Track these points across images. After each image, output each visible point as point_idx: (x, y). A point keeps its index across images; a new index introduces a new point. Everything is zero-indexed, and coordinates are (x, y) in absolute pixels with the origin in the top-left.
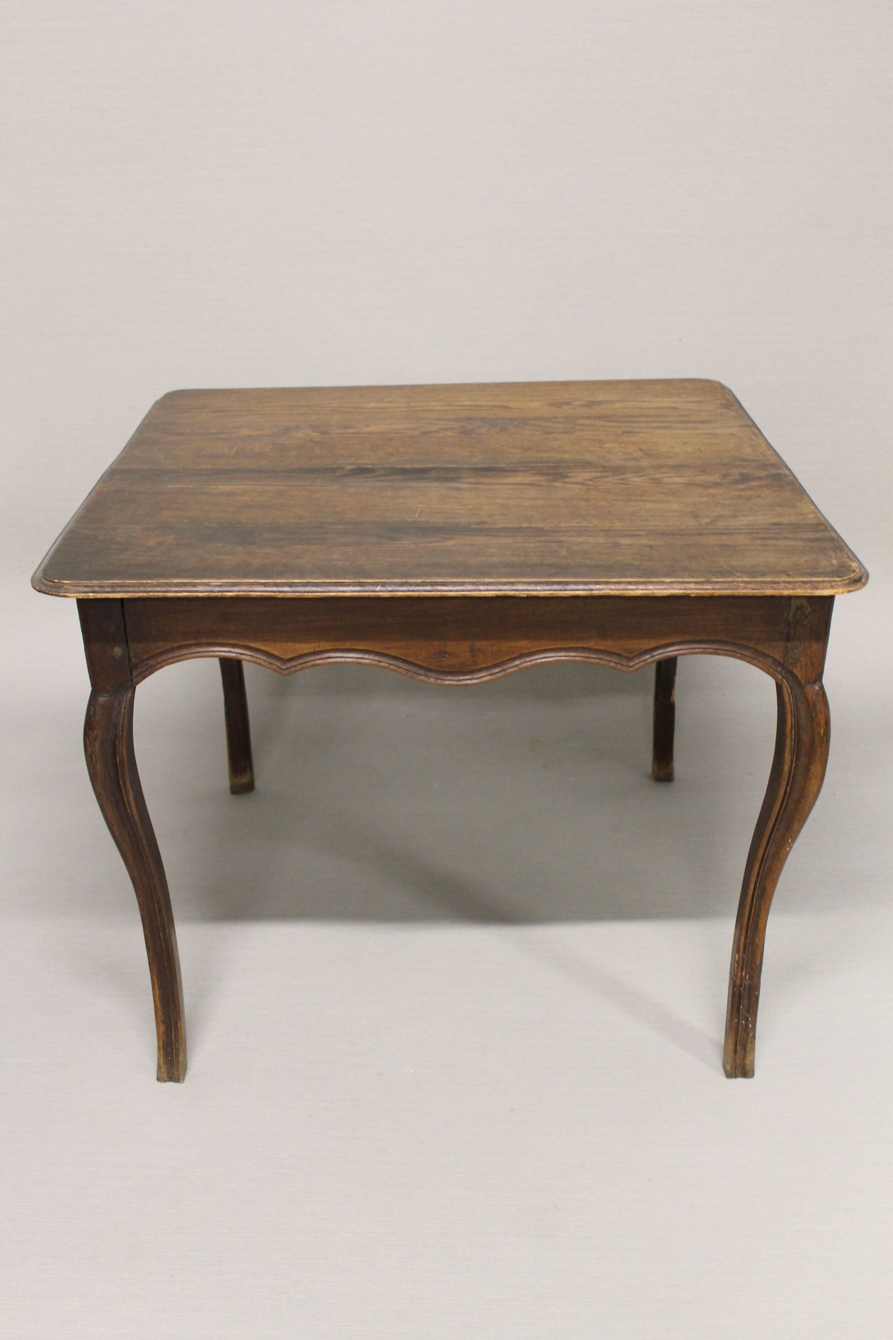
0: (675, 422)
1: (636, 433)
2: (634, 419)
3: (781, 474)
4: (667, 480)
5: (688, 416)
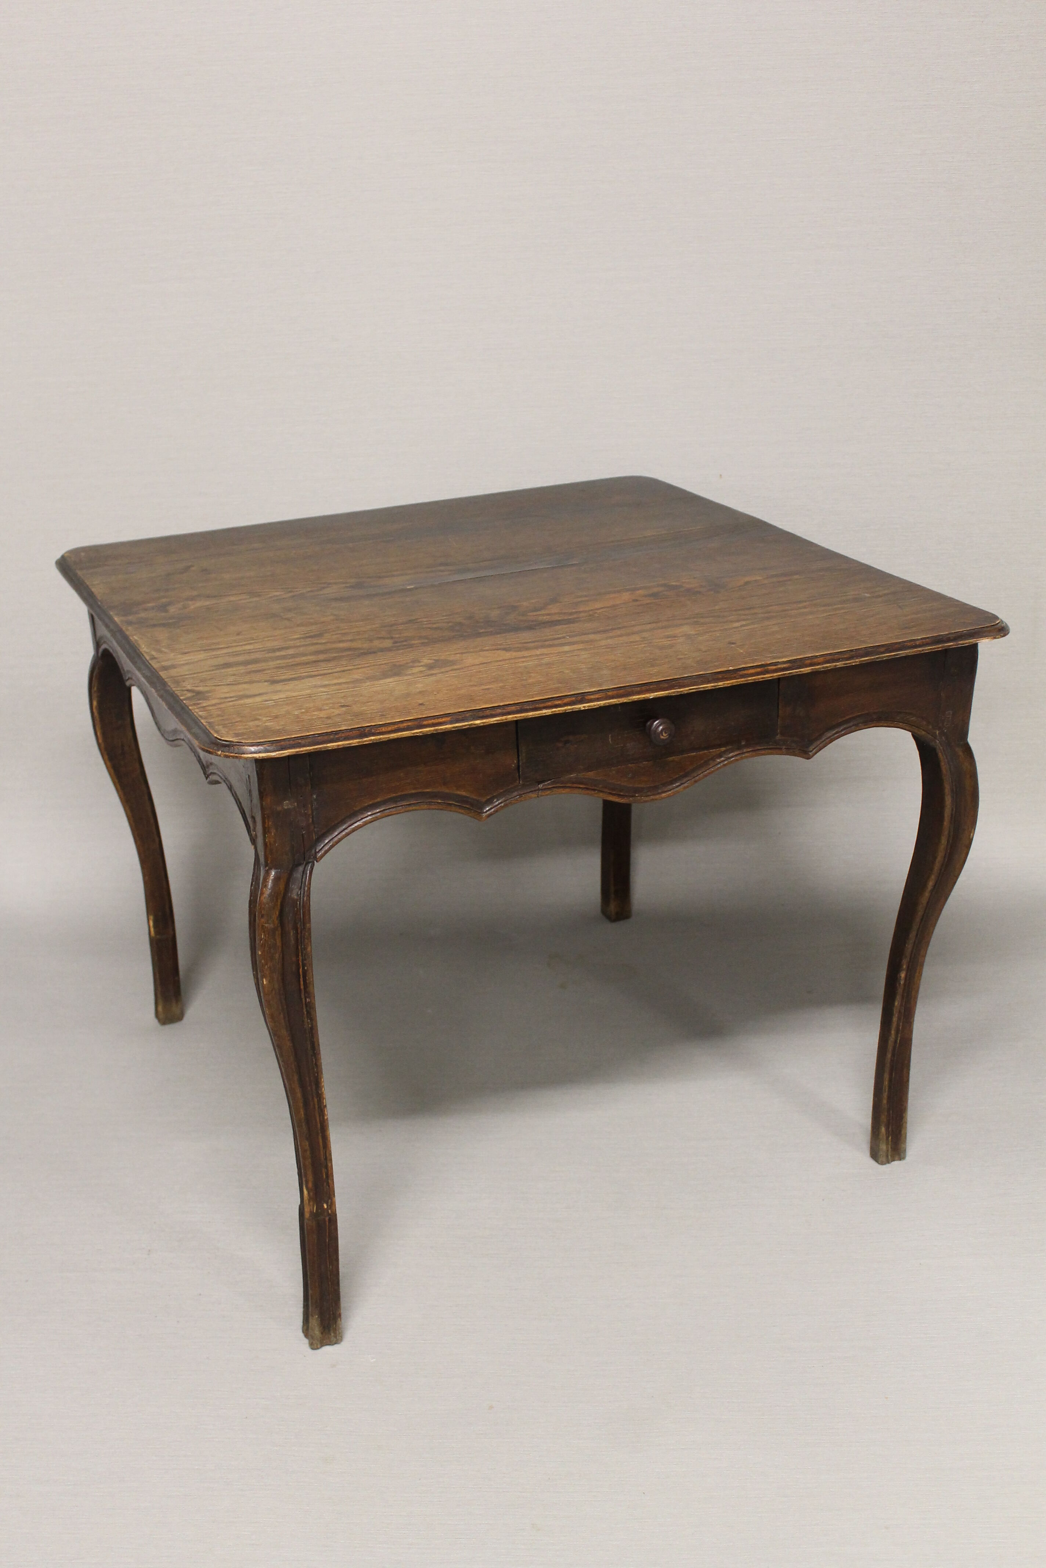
0: (265, 660)
1: (307, 637)
2: (321, 657)
3: (123, 616)
4: (244, 596)
5: (250, 672)
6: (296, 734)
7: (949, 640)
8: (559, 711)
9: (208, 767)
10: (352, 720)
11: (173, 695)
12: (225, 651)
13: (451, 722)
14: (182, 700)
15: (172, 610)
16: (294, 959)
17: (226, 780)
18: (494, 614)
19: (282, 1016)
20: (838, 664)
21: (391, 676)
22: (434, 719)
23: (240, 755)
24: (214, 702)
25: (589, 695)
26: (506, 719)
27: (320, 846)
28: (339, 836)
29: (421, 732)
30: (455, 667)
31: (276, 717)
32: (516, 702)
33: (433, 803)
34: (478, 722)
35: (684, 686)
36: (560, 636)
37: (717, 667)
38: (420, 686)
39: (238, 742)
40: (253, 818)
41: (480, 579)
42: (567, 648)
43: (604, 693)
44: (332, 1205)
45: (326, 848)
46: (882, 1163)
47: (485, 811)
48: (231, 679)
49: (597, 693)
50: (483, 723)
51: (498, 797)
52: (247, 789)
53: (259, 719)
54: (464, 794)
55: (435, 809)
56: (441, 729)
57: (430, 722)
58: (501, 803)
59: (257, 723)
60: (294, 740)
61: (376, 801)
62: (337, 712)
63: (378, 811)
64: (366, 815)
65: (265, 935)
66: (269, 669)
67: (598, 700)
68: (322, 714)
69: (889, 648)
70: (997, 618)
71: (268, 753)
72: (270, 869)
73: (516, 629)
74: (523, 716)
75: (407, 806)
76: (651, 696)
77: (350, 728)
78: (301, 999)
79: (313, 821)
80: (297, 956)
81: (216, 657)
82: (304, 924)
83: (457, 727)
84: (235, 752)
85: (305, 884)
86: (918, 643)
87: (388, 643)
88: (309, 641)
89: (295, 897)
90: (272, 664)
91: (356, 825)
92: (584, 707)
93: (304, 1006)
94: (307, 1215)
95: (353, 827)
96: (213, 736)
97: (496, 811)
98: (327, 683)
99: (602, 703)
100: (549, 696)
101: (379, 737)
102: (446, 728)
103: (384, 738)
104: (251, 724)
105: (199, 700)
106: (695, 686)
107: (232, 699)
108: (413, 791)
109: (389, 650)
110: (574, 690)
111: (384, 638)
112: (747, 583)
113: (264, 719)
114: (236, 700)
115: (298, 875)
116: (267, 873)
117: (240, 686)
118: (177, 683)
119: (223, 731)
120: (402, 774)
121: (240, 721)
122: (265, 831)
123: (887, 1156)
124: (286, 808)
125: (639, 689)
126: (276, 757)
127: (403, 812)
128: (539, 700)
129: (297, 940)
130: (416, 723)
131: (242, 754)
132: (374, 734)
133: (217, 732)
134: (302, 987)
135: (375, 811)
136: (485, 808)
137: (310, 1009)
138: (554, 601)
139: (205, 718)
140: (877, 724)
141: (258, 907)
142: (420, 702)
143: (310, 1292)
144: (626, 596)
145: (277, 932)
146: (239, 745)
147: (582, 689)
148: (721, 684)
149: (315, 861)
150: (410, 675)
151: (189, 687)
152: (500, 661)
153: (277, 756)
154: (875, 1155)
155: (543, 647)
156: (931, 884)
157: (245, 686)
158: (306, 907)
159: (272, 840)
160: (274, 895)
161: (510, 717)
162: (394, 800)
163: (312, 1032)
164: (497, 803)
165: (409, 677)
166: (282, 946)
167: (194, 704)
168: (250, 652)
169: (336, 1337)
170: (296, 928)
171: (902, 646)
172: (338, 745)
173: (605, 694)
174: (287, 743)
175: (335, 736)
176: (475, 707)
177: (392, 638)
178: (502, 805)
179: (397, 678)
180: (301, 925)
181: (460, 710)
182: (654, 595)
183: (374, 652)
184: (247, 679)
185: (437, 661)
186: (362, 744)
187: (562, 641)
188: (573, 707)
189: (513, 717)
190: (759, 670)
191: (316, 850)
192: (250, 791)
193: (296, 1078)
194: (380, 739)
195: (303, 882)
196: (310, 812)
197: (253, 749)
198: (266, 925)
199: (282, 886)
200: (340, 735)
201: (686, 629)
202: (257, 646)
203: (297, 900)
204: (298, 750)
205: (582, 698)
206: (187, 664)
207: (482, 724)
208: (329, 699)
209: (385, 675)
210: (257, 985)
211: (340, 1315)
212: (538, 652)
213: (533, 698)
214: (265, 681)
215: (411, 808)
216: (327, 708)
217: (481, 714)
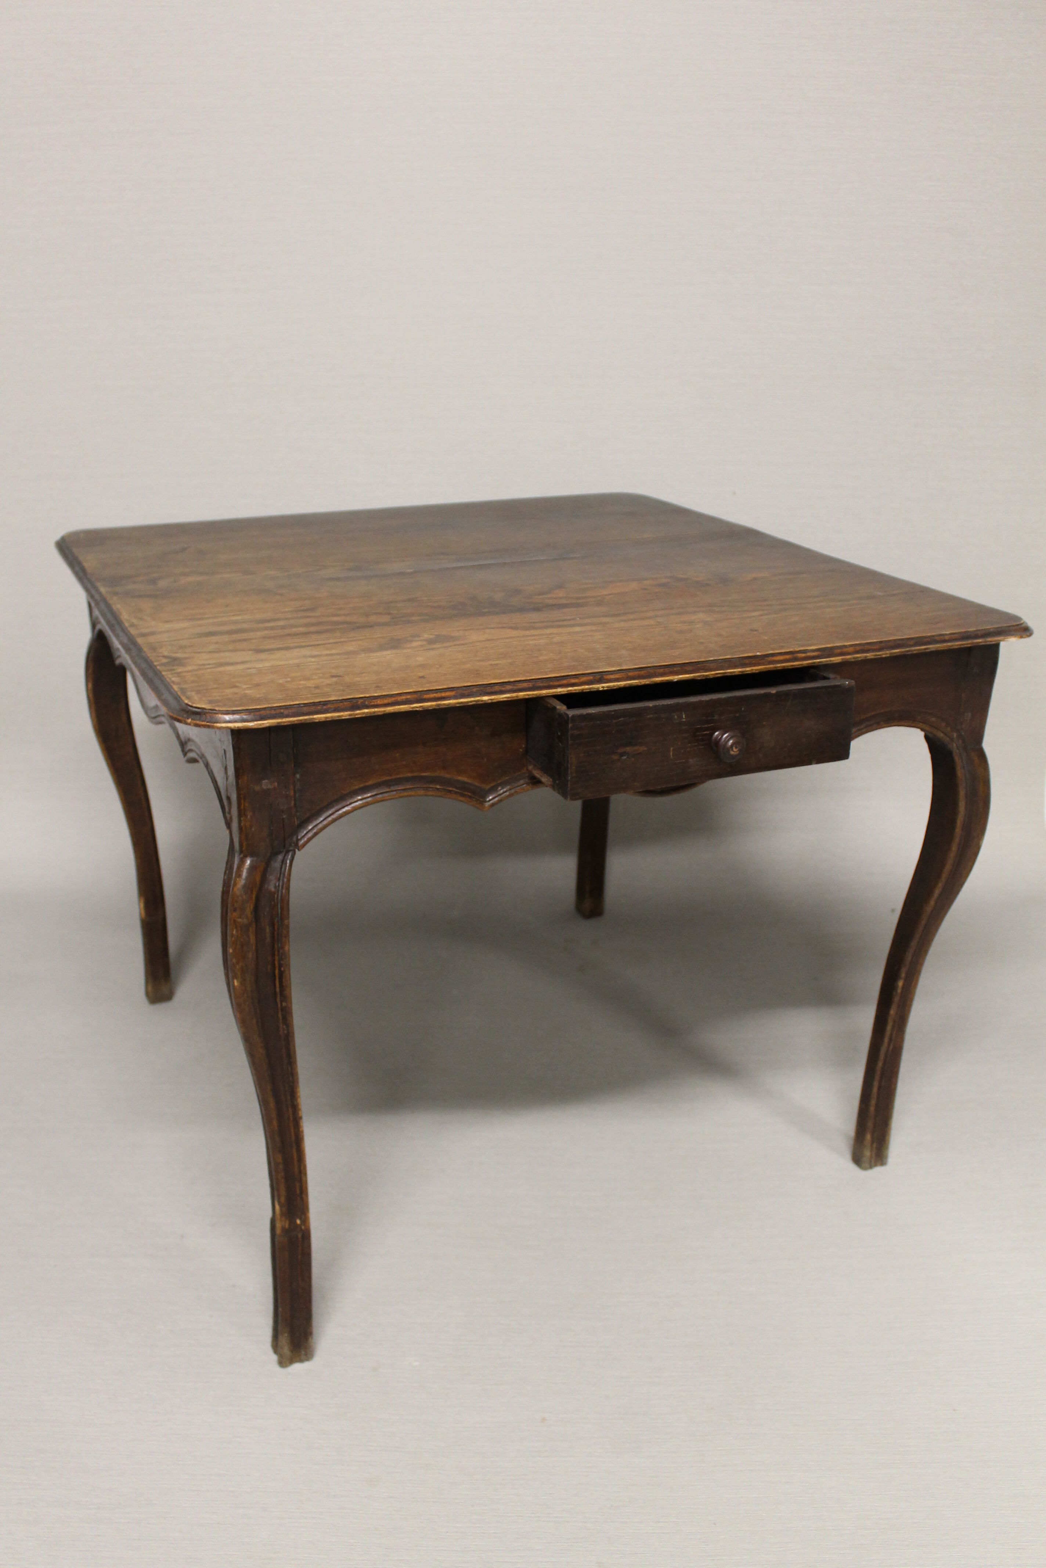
6: (277, 703)
7: (977, 636)
8: (575, 690)
9: (186, 743)
10: (343, 691)
11: (147, 660)
12: (211, 621)
13: (455, 697)
14: (155, 666)
15: (162, 584)
16: (269, 959)
17: (203, 756)
18: (498, 596)
19: (254, 1021)
20: (868, 655)
21: (387, 649)
22: (437, 693)
23: (212, 724)
24: (190, 668)
25: (609, 675)
26: (517, 697)
27: (303, 832)
28: (325, 822)
29: (421, 707)
30: (458, 643)
31: (258, 685)
32: (528, 678)
33: (431, 789)
34: (485, 698)
35: (711, 670)
36: (569, 618)
37: (744, 652)
38: (420, 659)
39: (210, 710)
40: (228, 798)
41: (481, 567)
42: (577, 629)
43: (624, 674)
44: (305, 1220)
45: (310, 835)
46: (865, 1169)
47: (488, 799)
48: (212, 647)
49: (617, 673)
50: (491, 699)
51: (502, 785)
52: (223, 766)
53: (236, 687)
54: (466, 779)
55: (432, 795)
56: (444, 704)
57: (432, 696)
58: (506, 792)
59: (235, 690)
60: (275, 710)
61: (367, 784)
62: (328, 682)
63: (369, 795)
64: (356, 800)
65: (237, 931)
66: (255, 639)
67: (618, 680)
68: (310, 684)
69: (919, 641)
70: (1019, 619)
71: (245, 722)
72: (246, 856)
73: (521, 610)
74: (536, 694)
75: (402, 791)
76: (676, 678)
77: (340, 698)
78: (276, 1003)
79: (295, 804)
80: (273, 955)
81: (200, 626)
82: (282, 920)
83: (462, 703)
84: (207, 720)
85: (284, 875)
86: (947, 638)
87: (386, 619)
88: (301, 614)
89: (273, 890)
90: (259, 634)
91: (344, 810)
92: (603, 687)
93: (280, 1010)
94: (278, 1231)
95: (340, 812)
96: (183, 702)
97: (500, 801)
98: (317, 653)
99: (622, 684)
100: (564, 673)
101: (373, 710)
102: (450, 704)
103: (379, 712)
104: (229, 691)
105: (174, 666)
106: (722, 670)
107: (211, 666)
108: (410, 775)
109: (386, 624)
110: (591, 669)
111: (381, 613)
112: (755, 579)
113: (245, 686)
114: (215, 668)
115: (276, 864)
116: (242, 862)
117: (222, 654)
118: (154, 649)
119: (196, 697)
120: (397, 755)
121: (216, 688)
122: (241, 814)
123: (871, 1162)
124: (265, 788)
125: (661, 670)
126: (254, 727)
127: (397, 798)
128: (554, 677)
129: (273, 937)
130: (415, 696)
131: (215, 723)
132: (367, 707)
133: (188, 698)
134: (278, 989)
135: (365, 796)
136: (489, 797)
137: (287, 1014)
138: (560, 587)
139: (178, 684)
140: (899, 723)
141: (230, 900)
142: (421, 674)
143: (280, 1309)
144: (634, 585)
145: (251, 929)
146: (211, 713)
147: (598, 668)
148: (748, 670)
149: (297, 850)
150: (409, 648)
151: (166, 654)
152: (507, 638)
153: (256, 727)
154: (857, 1159)
155: (552, 627)
156: (937, 892)
157: (227, 654)
158: (285, 903)
159: (248, 824)
160: (248, 888)
161: (521, 695)
162: (387, 784)
163: (288, 1039)
164: (502, 791)
165: (409, 650)
166: (257, 944)
167: (168, 670)
168: (236, 622)
169: (306, 1355)
170: (272, 925)
171: (932, 640)
172: (326, 718)
173: (626, 674)
174: (268, 712)
175: (323, 707)
176: (482, 681)
177: (389, 614)
178: (507, 793)
179: (394, 651)
180: (278, 922)
181: (466, 685)
182: (663, 585)
183: (371, 626)
184: (230, 647)
185: (438, 636)
186: (354, 717)
187: (572, 622)
188: (591, 686)
189: (525, 695)
190: (787, 657)
191: (297, 837)
192: (226, 769)
193: (269, 1087)
194: (374, 712)
195: (282, 873)
196: (292, 793)
197: (227, 717)
198: (239, 920)
199: (258, 878)
200: (329, 706)
201: (701, 616)
202: (246, 617)
203: (274, 893)
204: (279, 720)
205: (600, 677)
206: (168, 632)
207: (490, 701)
208: (318, 669)
209: (381, 648)
210: (228, 984)
211: (311, 1333)
212: (548, 631)
213: (547, 674)
214: (249, 650)
215: (406, 794)
216: (316, 677)
217: (489, 690)
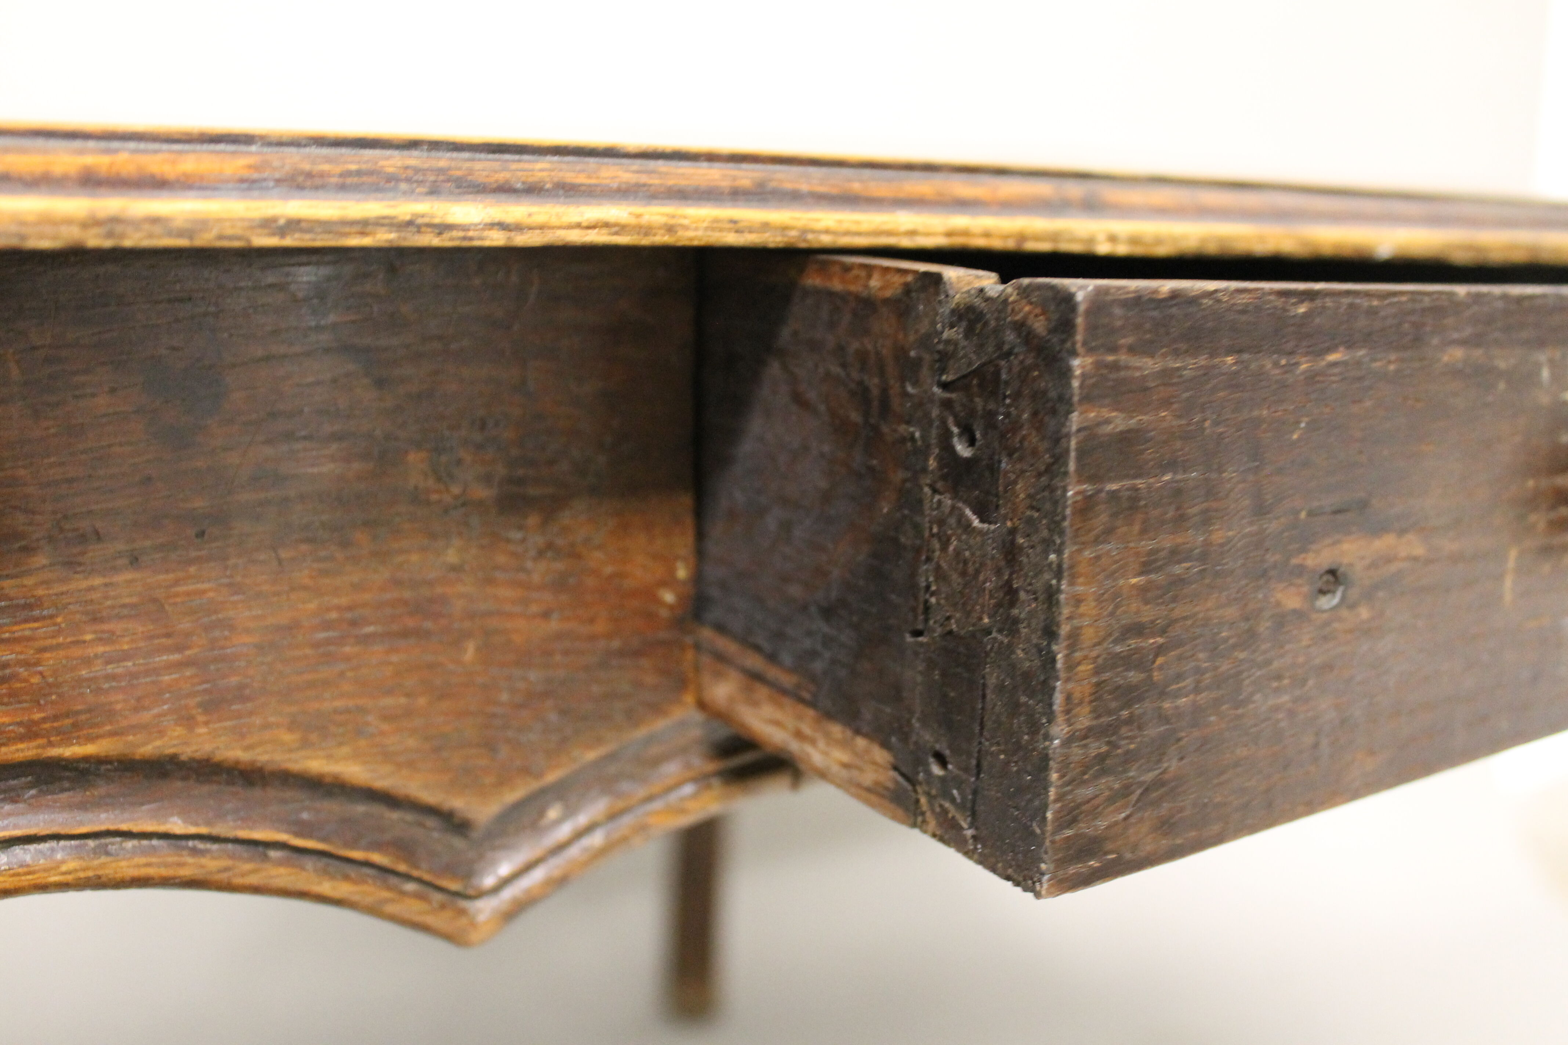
47: (489, 881)
51: (567, 792)
164: (563, 830)
178: (597, 839)
